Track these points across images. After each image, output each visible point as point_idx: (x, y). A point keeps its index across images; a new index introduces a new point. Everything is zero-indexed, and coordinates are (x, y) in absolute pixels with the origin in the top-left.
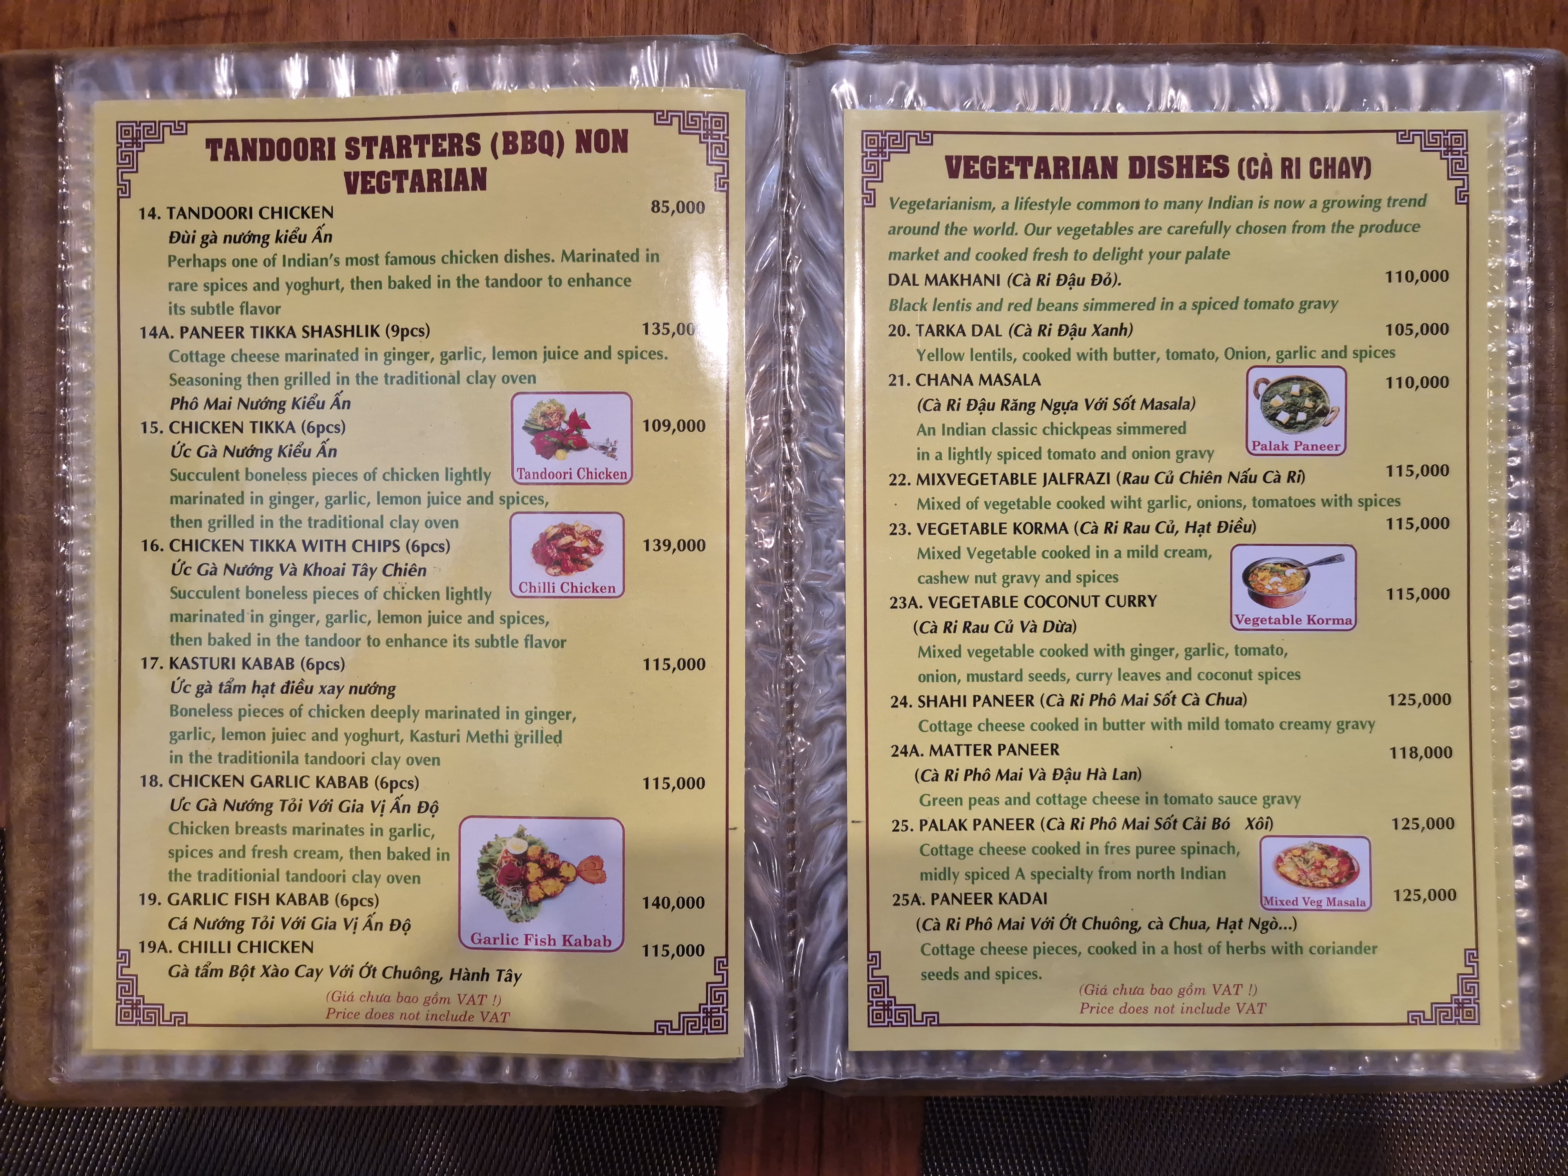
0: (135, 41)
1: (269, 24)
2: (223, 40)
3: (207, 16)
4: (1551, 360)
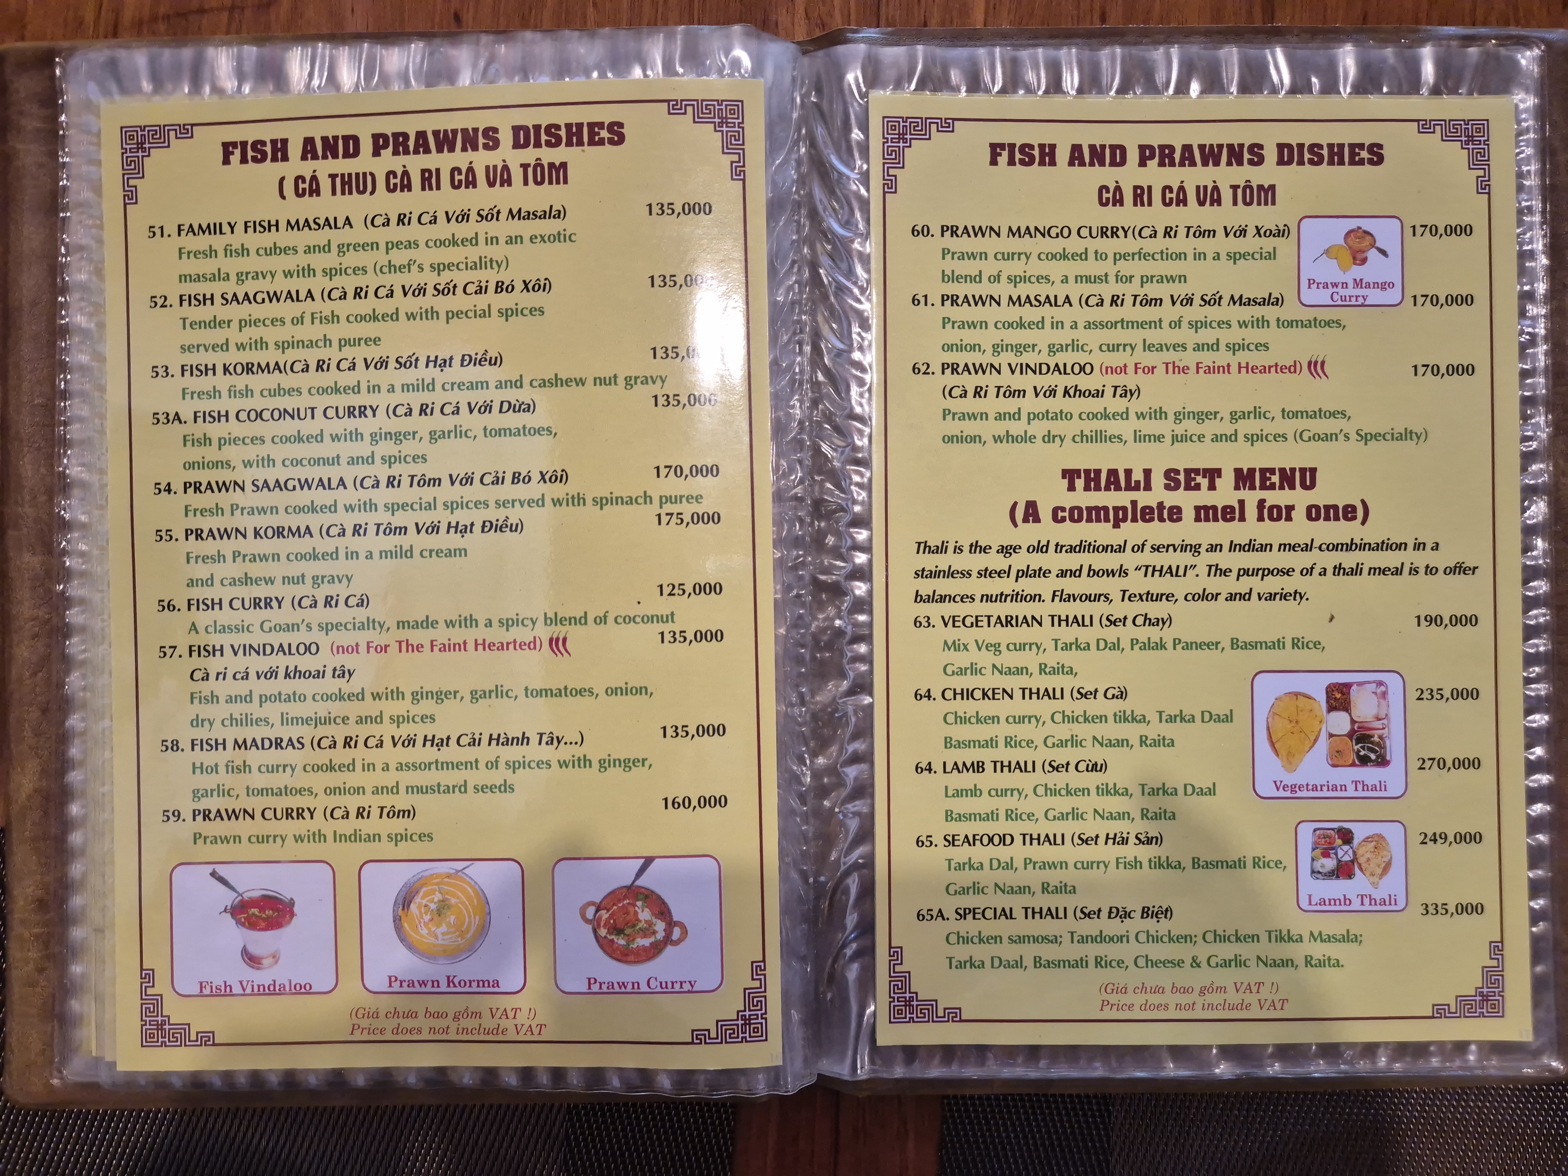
1: (273, 17)
3: (211, 10)
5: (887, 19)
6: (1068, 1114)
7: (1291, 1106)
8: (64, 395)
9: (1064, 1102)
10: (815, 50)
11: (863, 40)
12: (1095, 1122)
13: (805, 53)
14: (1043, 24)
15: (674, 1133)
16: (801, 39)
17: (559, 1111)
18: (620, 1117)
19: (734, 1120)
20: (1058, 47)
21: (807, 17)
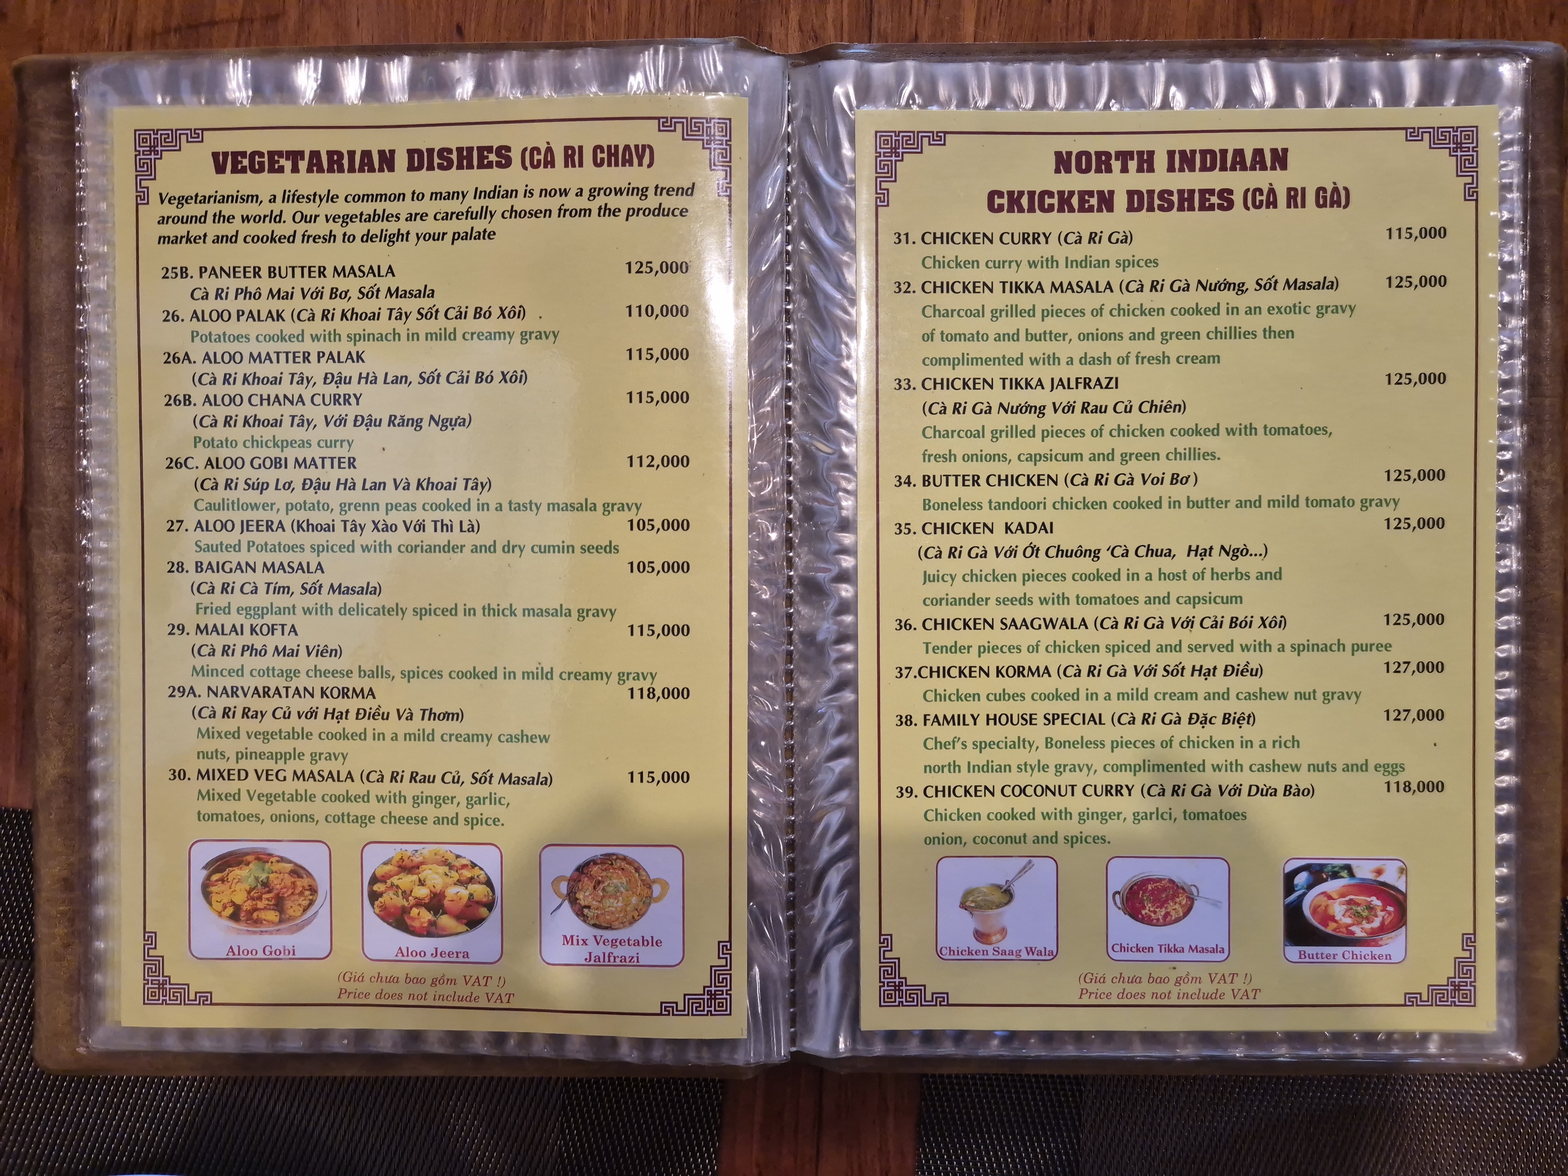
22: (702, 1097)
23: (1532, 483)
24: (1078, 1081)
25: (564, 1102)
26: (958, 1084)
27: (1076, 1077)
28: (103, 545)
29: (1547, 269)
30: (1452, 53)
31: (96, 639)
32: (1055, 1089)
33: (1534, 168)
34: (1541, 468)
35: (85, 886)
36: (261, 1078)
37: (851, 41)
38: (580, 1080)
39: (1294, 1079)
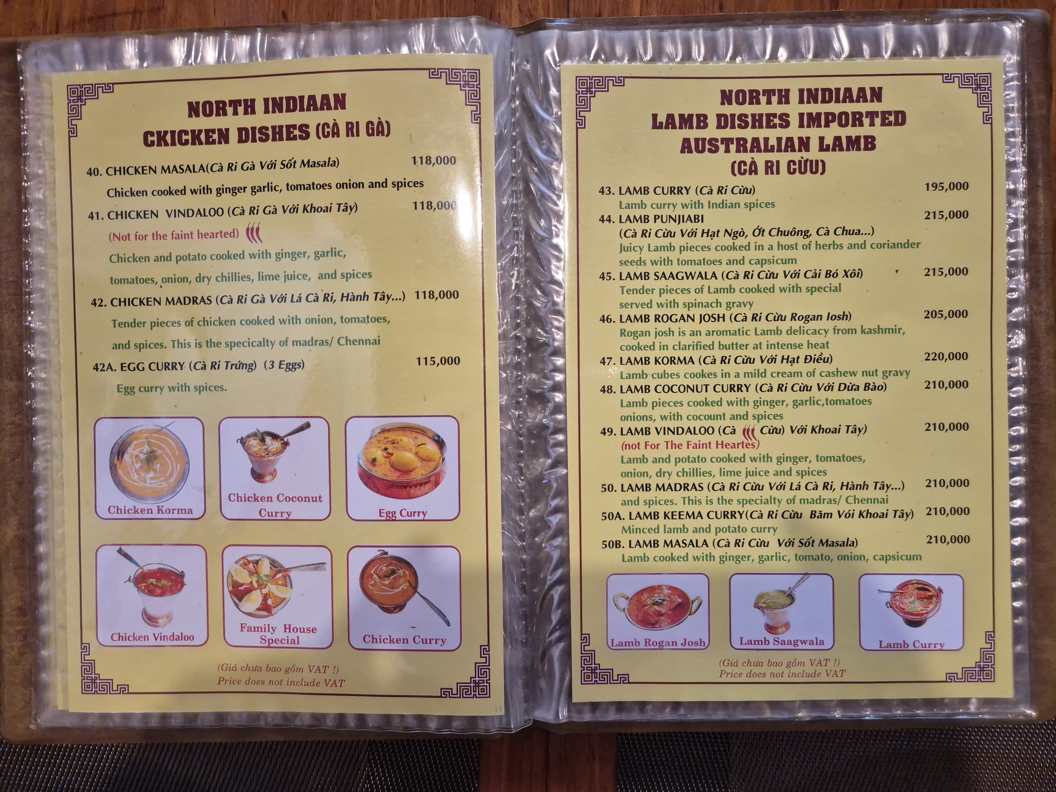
0: (73, 30)
1: (162, 18)
2: (132, 29)
3: (120, 14)
4: (1041, 223)
5: (574, 11)
6: (701, 745)
7: (851, 739)
8: (28, 275)
9: (698, 737)
10: (525, 34)
11: (558, 27)
12: (719, 750)
13: (518, 35)
14: (680, 13)
15: (440, 759)
16: (516, 26)
17: (363, 745)
18: (404, 748)
19: (479, 750)
20: (689, 29)
21: (520, 11)
22: (465, 752)
23: (1033, 314)
24: (726, 736)
25: (369, 757)
26: (643, 740)
27: (725, 734)
28: (43, 376)
29: (1040, 166)
30: (971, 18)
31: (39, 441)
32: (711, 742)
33: (1029, 96)
34: (1039, 303)
35: (34, 612)
36: (158, 744)
37: (555, 17)
38: (380, 742)
39: (877, 732)
